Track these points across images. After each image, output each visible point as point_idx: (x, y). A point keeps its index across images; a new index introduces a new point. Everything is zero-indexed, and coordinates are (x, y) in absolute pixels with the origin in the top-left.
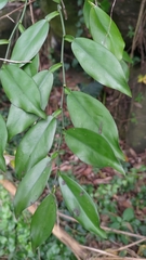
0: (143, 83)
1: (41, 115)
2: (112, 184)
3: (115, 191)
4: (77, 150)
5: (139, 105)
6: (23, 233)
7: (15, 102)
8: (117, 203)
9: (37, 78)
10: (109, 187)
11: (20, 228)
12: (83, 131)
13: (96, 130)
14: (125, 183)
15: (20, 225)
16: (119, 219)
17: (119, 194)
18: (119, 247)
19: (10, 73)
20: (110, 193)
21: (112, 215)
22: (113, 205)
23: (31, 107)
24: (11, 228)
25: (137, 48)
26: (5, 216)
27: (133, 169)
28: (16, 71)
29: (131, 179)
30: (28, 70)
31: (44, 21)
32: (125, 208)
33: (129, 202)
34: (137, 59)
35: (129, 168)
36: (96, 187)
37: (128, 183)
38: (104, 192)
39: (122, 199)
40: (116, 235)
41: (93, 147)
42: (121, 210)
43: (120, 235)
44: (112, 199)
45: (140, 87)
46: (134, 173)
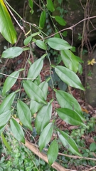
0: (91, 65)
1: (45, 103)
2: (80, 129)
3: (83, 133)
4: (64, 118)
5: (91, 78)
6: (29, 166)
7: (32, 98)
8: (85, 141)
9: (40, 85)
10: (79, 131)
11: (26, 163)
12: (65, 109)
13: (71, 109)
14: (88, 127)
15: (26, 161)
16: (87, 150)
17: (85, 135)
18: (89, 168)
19: (28, 84)
20: (79, 134)
21: (83, 148)
22: (83, 142)
23: (40, 100)
24: (21, 163)
25: (84, 45)
26: (17, 156)
27: (92, 118)
28: (31, 84)
29: (91, 125)
30: (36, 82)
31: (40, 59)
32: (90, 143)
33: (92, 139)
34: (86, 51)
35: (89, 117)
36: (70, 131)
37: (90, 127)
38: (76, 134)
39: (87, 137)
40: (87, 161)
41: (71, 116)
42: (88, 145)
43: (89, 161)
44: (81, 138)
45: (90, 67)
46: (93, 121)
